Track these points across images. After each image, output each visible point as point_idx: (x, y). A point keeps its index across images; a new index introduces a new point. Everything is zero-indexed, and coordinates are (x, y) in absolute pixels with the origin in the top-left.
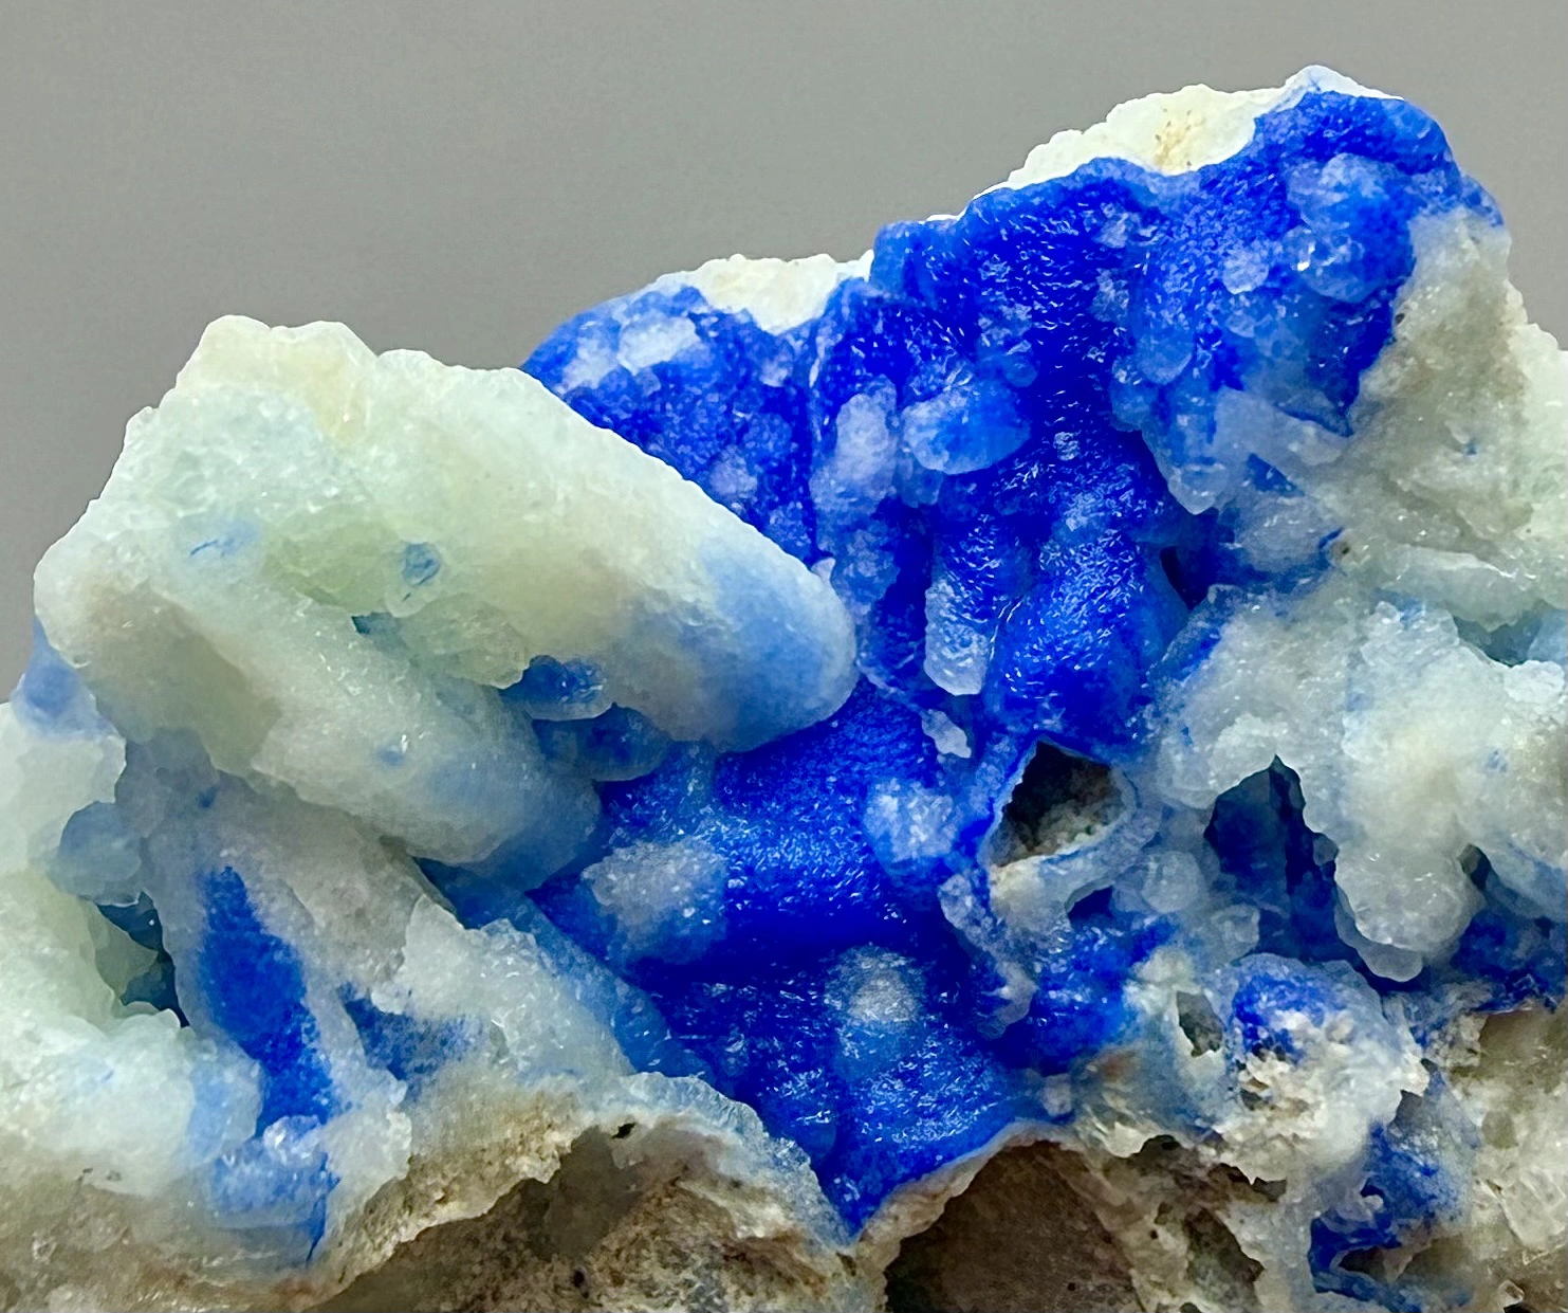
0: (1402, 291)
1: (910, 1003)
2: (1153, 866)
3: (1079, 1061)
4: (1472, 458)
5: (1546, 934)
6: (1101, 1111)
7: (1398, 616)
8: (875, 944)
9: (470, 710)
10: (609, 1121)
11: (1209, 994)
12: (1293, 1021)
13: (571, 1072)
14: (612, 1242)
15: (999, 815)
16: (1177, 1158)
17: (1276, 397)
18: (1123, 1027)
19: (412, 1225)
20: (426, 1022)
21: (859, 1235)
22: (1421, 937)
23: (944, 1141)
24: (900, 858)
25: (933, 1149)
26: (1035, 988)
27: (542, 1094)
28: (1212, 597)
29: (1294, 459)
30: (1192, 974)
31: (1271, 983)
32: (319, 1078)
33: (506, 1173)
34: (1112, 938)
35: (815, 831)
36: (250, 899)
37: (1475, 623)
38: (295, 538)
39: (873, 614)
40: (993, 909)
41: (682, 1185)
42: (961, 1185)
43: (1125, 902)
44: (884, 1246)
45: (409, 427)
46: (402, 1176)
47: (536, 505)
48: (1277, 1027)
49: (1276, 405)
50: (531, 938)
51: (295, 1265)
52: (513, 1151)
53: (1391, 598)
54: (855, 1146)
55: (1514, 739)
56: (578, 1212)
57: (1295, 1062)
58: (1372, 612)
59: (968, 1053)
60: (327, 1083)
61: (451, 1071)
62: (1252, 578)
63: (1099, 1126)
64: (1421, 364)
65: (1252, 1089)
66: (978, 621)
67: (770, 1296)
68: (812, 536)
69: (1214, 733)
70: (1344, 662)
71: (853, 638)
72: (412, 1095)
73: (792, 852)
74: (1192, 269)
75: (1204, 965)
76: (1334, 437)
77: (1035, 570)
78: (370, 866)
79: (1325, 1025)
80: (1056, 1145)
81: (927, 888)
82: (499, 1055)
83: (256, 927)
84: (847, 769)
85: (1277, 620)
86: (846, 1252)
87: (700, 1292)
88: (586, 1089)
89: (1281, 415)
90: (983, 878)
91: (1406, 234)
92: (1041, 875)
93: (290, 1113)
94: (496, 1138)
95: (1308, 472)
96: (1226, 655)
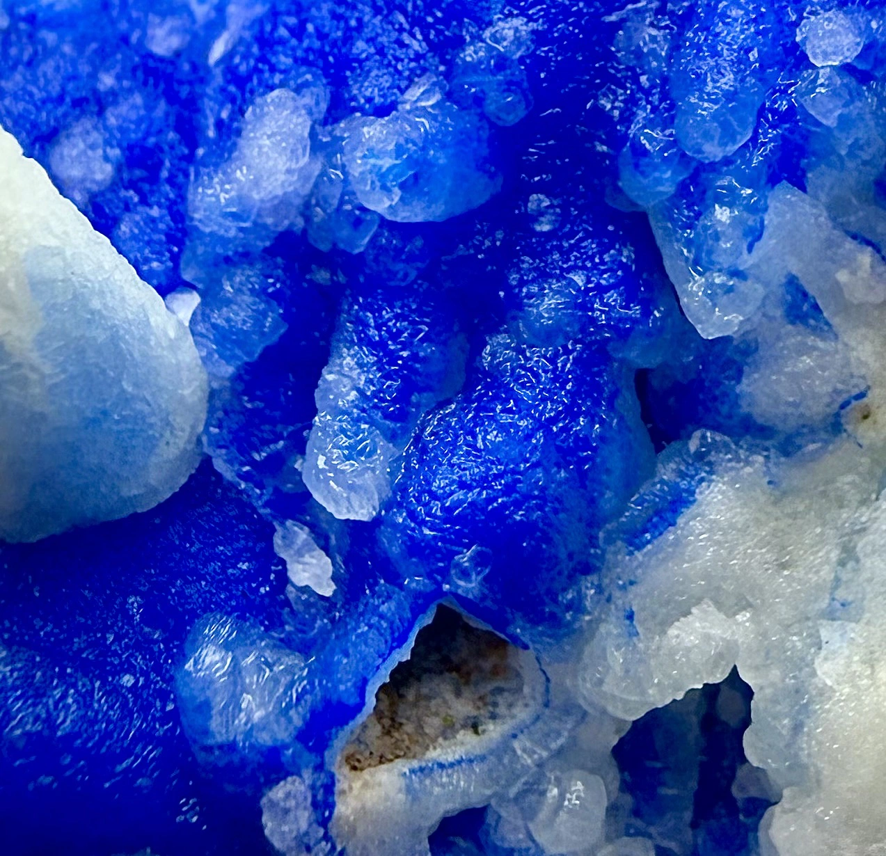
15: (371, 701)
17: (836, 210)
24: (220, 738)
28: (693, 445)
29: (838, 291)
39: (237, 378)
40: (333, 832)
49: (834, 219)
62: (752, 431)
66: (390, 424)
68: (175, 258)
70: (834, 555)
71: (205, 406)
85: (768, 488)
89: (838, 232)
90: (329, 788)
92: (409, 790)
95: (846, 308)
96: (696, 525)
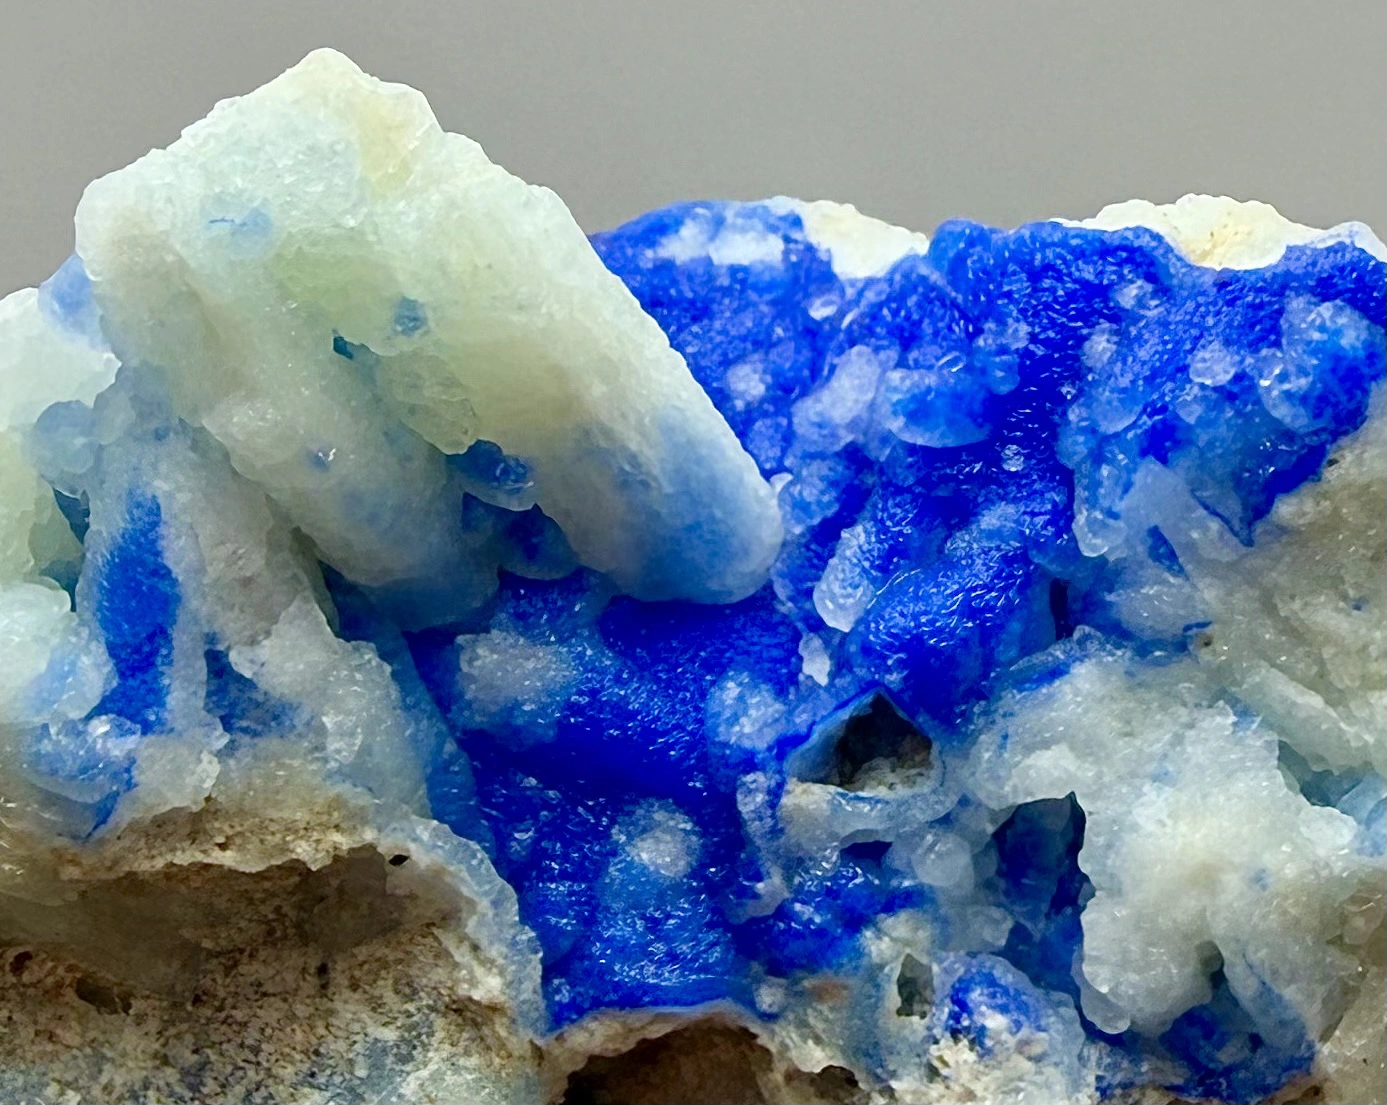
0: (1344, 441)
1: (682, 864)
2: (930, 838)
3: (799, 973)
4: (1355, 612)
5: (1254, 1050)
6: (802, 1024)
7: (1233, 719)
8: (675, 803)
9: (409, 459)
10: (387, 846)
11: (935, 968)
12: (995, 1022)
13: (370, 789)
14: (362, 952)
15: (817, 738)
16: (852, 1095)
17: (1195, 484)
18: (845, 960)
19: (188, 853)
20: (266, 693)
21: (556, 1034)
22: (1133, 999)
23: (656, 987)
24: (721, 738)
25: (646, 989)
26: (787, 895)
27: (339, 796)
28: (1076, 635)
29: (1191, 546)
30: (926, 944)
31: (991, 982)
32: (156, 696)
33: (284, 848)
34: (867, 884)
35: (667, 688)
36: (162, 530)
37: (1303, 759)
38: (306, 249)
39: (803, 535)
40: (778, 814)
41: (435, 931)
42: (656, 1032)
43: (896, 858)
44: (574, 1053)
45: (436, 197)
46: (195, 809)
47: (520, 308)
48: (979, 1020)
49: (1193, 491)
50: (388, 669)
51: (75, 837)
52: (296, 832)
53: (1233, 702)
54: (582, 958)
55: (1286, 866)
56: (345, 915)
57: (981, 1056)
58: (1210, 706)
59: (711, 926)
60: (162, 704)
61: (270, 743)
62: (1118, 633)
63: (793, 1035)
64: (1336, 510)
65: (936, 1063)
66: (874, 573)
67: (467, 1053)
68: (784, 451)
69: (1029, 749)
70: (1167, 738)
71: (778, 549)
72: (231, 749)
73: (637, 695)
74: (1169, 346)
75: (943, 942)
76: (1235, 541)
77: (940, 551)
78: (273, 546)
79: (1020, 1035)
80: (755, 1036)
81: (731, 773)
82: (316, 749)
83: (157, 554)
84: (722, 652)
85: (1124, 678)
86: (539, 1042)
87: (414, 1026)
88: (378, 809)
89: (1193, 502)
90: (780, 786)
91: (1366, 392)
92: (830, 804)
93: (120, 713)
94: (286, 814)
95: (1199, 562)
96: (1067, 688)
